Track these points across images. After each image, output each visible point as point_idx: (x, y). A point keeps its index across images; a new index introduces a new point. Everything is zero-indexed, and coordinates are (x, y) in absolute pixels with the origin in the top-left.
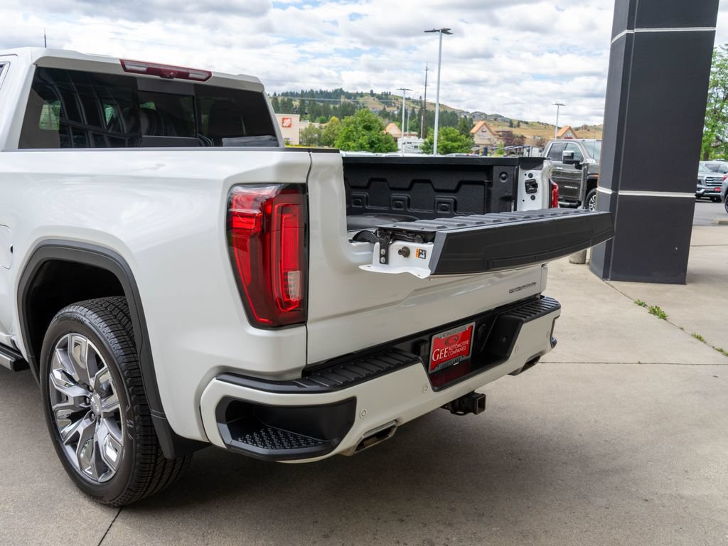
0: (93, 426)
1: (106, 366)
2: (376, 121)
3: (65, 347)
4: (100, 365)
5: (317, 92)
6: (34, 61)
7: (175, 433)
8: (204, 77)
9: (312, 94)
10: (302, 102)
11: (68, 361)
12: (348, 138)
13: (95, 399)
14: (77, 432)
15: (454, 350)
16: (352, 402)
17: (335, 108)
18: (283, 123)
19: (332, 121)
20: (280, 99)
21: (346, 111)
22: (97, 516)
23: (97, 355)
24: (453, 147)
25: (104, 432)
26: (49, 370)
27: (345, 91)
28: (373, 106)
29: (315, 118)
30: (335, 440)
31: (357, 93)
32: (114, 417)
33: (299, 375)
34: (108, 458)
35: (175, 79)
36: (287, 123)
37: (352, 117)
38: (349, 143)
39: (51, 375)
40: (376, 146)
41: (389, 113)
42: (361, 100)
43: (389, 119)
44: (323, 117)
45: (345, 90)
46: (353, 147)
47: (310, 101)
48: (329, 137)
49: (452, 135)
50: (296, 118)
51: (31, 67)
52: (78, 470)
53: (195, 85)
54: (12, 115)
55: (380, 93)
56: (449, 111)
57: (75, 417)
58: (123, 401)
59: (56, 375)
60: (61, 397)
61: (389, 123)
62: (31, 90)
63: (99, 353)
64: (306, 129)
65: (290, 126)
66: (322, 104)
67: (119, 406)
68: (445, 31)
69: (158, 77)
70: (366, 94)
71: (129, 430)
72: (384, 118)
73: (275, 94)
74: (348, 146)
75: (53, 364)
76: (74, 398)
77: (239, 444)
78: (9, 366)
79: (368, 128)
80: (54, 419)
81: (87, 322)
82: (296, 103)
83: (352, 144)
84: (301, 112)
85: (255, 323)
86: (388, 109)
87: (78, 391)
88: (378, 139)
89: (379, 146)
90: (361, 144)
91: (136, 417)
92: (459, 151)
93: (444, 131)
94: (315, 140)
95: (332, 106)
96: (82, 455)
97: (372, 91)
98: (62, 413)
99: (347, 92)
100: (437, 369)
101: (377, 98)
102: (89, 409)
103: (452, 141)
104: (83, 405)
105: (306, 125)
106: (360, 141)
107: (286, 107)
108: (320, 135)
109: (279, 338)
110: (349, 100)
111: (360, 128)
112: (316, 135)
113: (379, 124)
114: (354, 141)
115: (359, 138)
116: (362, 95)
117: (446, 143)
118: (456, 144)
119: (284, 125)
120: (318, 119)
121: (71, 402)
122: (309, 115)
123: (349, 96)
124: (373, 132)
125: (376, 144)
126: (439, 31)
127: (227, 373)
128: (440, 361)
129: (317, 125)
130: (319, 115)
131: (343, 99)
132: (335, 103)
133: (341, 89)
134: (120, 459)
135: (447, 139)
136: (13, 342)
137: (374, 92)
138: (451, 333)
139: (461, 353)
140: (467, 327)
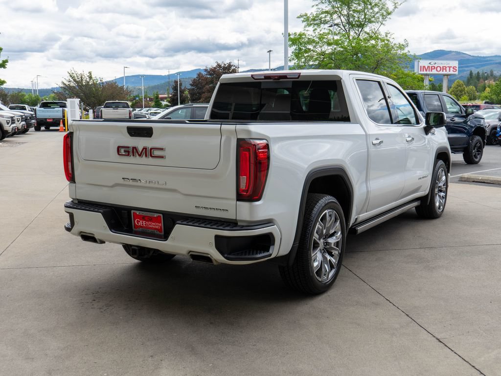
8: (296, 76)
15: (150, 225)
100: (139, 229)
128: (141, 227)
138: (145, 214)
139: (155, 229)
140: (156, 215)
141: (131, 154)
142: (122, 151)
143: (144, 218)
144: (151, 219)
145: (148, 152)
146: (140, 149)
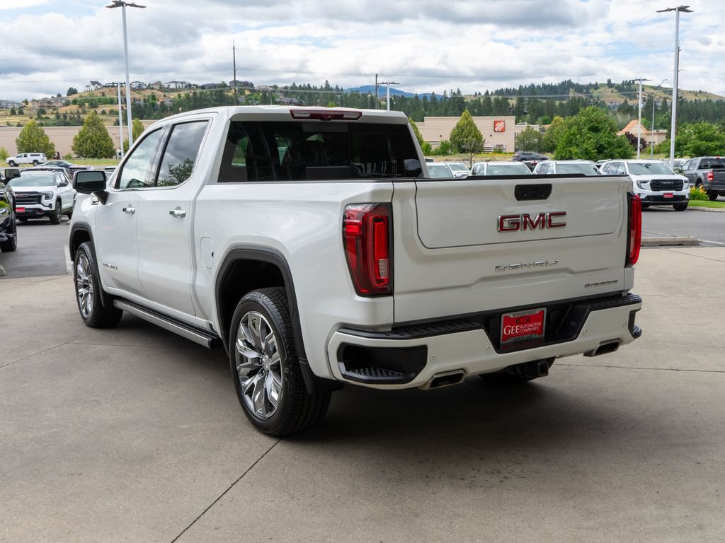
0: (264, 378)
1: (272, 332)
2: (605, 121)
3: (246, 323)
4: (268, 331)
5: (538, 87)
6: (229, 118)
7: (314, 375)
8: (356, 117)
9: (532, 89)
10: (521, 101)
11: (248, 332)
12: (570, 143)
13: (265, 358)
14: (253, 384)
15: (526, 328)
16: (424, 349)
17: (561, 105)
18: (495, 127)
19: (556, 121)
20: (493, 98)
21: (573, 109)
22: (265, 442)
23: (267, 326)
24: (708, 148)
25: (271, 381)
26: (235, 341)
27: (575, 83)
28: (611, 99)
29: (537, 117)
30: (413, 375)
31: (590, 85)
32: (276, 369)
33: (390, 330)
34: (272, 398)
35: (332, 121)
36: (500, 126)
37: (574, 117)
38: (571, 149)
39: (236, 344)
40: (605, 151)
41: (632, 107)
42: (595, 93)
43: (632, 115)
44: (546, 117)
45: (574, 81)
46: (576, 153)
47: (530, 98)
48: (551, 141)
49: (707, 133)
50: (510, 120)
51: (227, 122)
52: (254, 411)
53: (349, 124)
54: (213, 159)
55: (620, 83)
56: (714, 100)
57: (251, 374)
58: (283, 356)
59: (240, 343)
60: (243, 359)
61: (631, 120)
62: (227, 141)
63: (268, 323)
64: (523, 133)
65: (503, 131)
66: (545, 101)
67: (280, 359)
68: (683, 9)
69: (319, 120)
70: (602, 85)
71: (286, 375)
72: (624, 114)
73: (487, 93)
74: (570, 152)
75: (238, 335)
76: (252, 359)
77: (350, 374)
78: (207, 345)
79: (595, 129)
80: (238, 376)
81: (261, 302)
82: (513, 102)
83: (574, 149)
84: (519, 114)
85: (360, 294)
86: (630, 103)
87: (254, 355)
88: (609, 143)
89: (611, 151)
90: (586, 149)
91: (291, 366)
92: (716, 153)
93: (696, 128)
94: (534, 145)
95: (557, 103)
96: (256, 400)
97: (609, 81)
98: (244, 371)
99: (578, 84)
100: (508, 341)
101: (616, 89)
102: (261, 367)
103: (706, 141)
104: (257, 364)
105: (522, 128)
106: (585, 146)
107: (501, 106)
108: (540, 139)
109: (373, 303)
110: (580, 95)
111: (585, 130)
112: (536, 140)
113: (610, 125)
114: (578, 146)
115: (584, 142)
116: (596, 87)
117: (699, 143)
118: (712, 144)
119: (497, 129)
120: (540, 119)
121: (249, 362)
122: (528, 116)
123: (579, 88)
124: (601, 134)
125: (607, 148)
126: (675, 9)
127: (345, 327)
128: (511, 336)
129: (536, 128)
130: (541, 114)
131: (572, 94)
132: (563, 99)
133: (570, 81)
134: (279, 398)
135: (700, 138)
136: (211, 325)
137: (612, 82)
138: (521, 314)
139: (533, 332)
140: (537, 311)
141: (522, 226)
142: (506, 225)
143: (518, 321)
144: (528, 320)
145: (545, 221)
146: (535, 218)
